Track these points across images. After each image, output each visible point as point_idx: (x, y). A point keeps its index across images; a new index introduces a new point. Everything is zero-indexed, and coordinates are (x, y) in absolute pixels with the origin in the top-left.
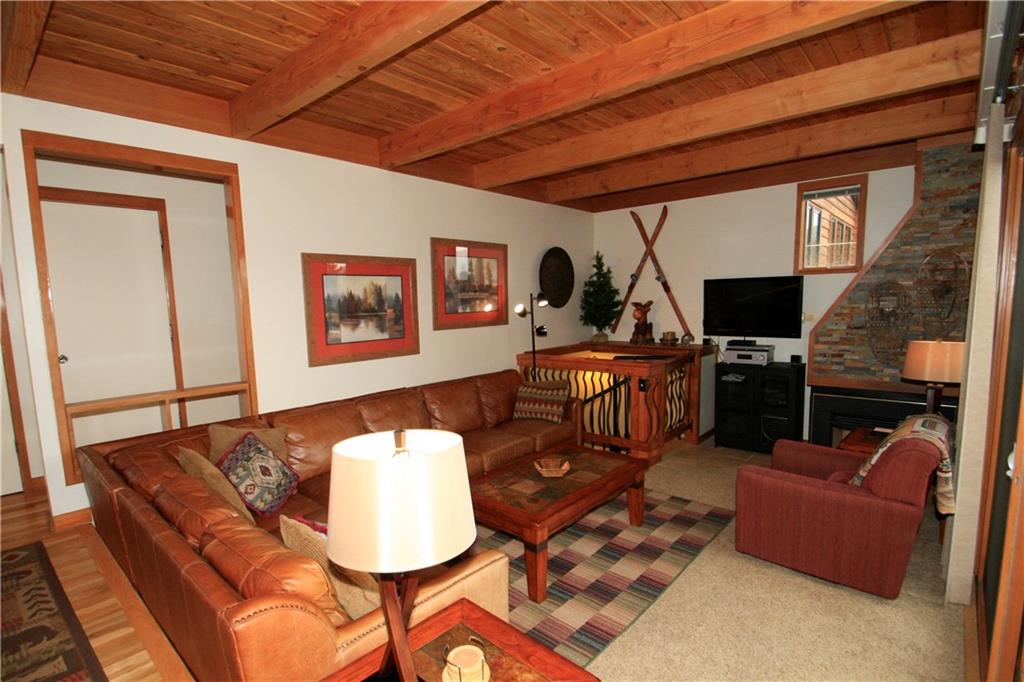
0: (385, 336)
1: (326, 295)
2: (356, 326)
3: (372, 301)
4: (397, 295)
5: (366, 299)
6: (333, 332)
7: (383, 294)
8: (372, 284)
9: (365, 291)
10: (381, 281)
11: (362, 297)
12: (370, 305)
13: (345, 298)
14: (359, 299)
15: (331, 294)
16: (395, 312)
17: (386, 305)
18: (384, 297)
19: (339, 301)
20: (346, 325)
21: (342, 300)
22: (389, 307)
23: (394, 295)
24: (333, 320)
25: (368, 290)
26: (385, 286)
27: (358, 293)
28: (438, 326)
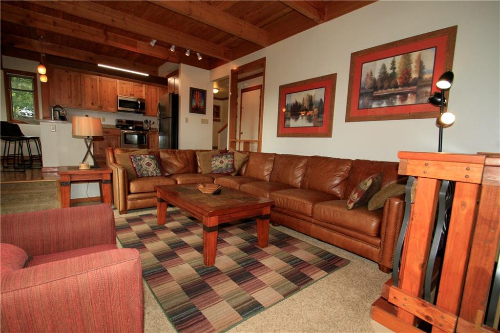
0: (311, 125)
1: (286, 104)
2: (297, 119)
3: (306, 105)
4: (321, 99)
5: (304, 104)
6: (287, 122)
7: (313, 100)
8: (308, 94)
9: (304, 99)
10: (312, 92)
11: (301, 103)
12: (305, 107)
13: (294, 104)
14: (300, 104)
15: (288, 103)
16: (318, 110)
17: (314, 106)
18: (313, 102)
19: (291, 107)
20: (293, 118)
21: (292, 105)
22: (315, 108)
23: (319, 100)
24: (288, 116)
25: (305, 99)
26: (315, 95)
27: (300, 101)
28: (348, 119)
